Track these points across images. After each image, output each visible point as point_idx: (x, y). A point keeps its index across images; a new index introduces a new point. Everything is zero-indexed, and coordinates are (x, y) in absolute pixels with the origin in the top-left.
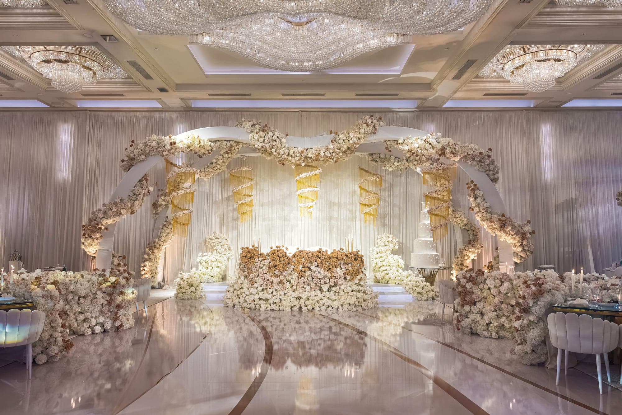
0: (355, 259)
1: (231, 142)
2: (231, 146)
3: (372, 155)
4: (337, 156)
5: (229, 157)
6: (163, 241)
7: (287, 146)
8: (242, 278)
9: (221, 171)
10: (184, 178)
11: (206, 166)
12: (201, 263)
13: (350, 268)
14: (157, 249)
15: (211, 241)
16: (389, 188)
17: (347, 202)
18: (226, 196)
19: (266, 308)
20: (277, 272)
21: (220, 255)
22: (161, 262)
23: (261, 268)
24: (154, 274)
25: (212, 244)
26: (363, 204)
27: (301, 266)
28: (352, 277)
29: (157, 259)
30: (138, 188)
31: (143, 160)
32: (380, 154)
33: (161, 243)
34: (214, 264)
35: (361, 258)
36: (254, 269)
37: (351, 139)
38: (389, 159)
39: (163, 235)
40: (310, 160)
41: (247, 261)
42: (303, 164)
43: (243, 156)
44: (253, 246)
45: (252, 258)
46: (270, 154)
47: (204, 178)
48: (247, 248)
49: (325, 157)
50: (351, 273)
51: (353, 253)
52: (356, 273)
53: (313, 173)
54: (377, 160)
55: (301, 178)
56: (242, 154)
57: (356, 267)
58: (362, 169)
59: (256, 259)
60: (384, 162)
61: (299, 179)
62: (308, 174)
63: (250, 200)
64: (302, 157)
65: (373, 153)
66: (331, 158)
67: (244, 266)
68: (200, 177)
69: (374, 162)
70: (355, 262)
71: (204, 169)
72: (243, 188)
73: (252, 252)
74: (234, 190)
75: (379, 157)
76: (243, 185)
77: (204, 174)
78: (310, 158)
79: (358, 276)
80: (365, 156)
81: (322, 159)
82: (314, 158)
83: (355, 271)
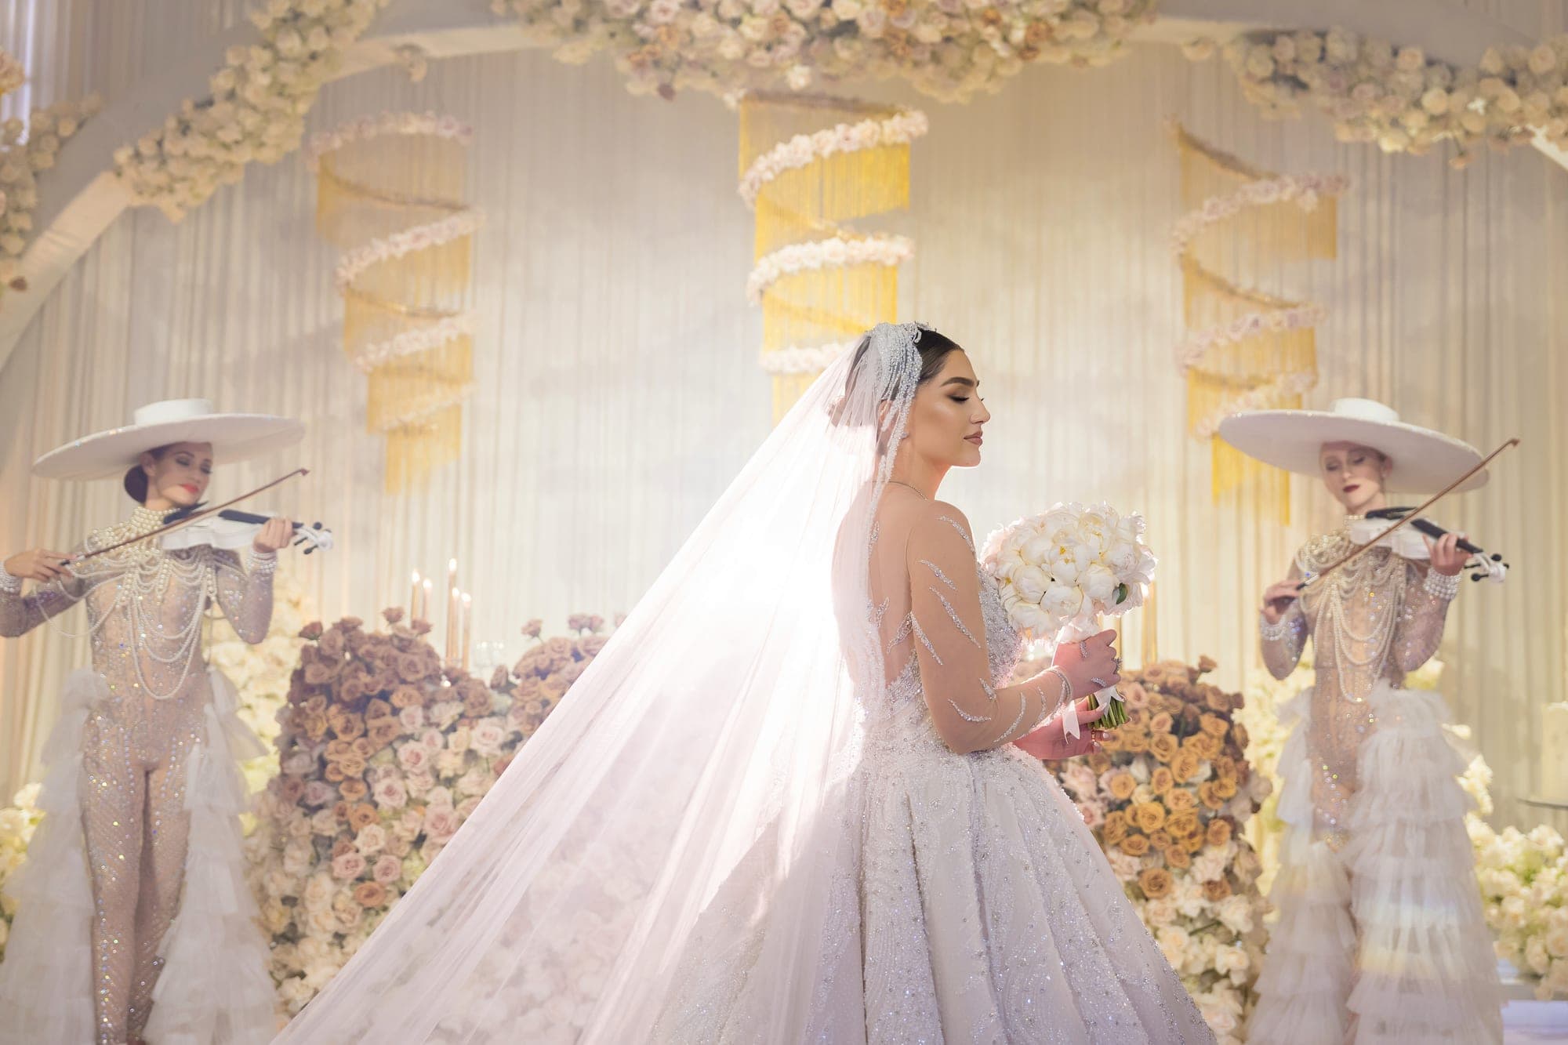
0: (1183, 728)
3: (1268, 39)
5: (313, 56)
8: (297, 858)
10: (29, 199)
11: (171, 123)
13: (1141, 797)
16: (1371, 283)
17: (1094, 372)
23: (449, 782)
26: (1203, 378)
28: (1153, 866)
32: (1322, 35)
35: (1224, 716)
36: (390, 791)
38: (1391, 69)
40: (849, 48)
41: (338, 723)
42: (799, 77)
43: (407, 54)
44: (393, 617)
45: (374, 701)
46: (579, 25)
47: (166, 202)
48: (347, 627)
49: (950, 15)
50: (1148, 837)
51: (1162, 677)
52: (1186, 833)
53: (864, 130)
54: (1304, 76)
55: (786, 170)
56: (400, 40)
57: (1188, 785)
58: (1198, 146)
59: (408, 716)
60: (1350, 89)
61: (769, 176)
62: (830, 139)
63: (449, 341)
64: (794, 19)
65: (1280, 27)
66: (992, 22)
67: (315, 766)
68: (138, 202)
69: (1285, 90)
70: (1180, 745)
71: (160, 143)
72: (400, 252)
73: (378, 663)
74: (342, 273)
75: (1317, 54)
76: (399, 238)
77: (161, 179)
78: (848, 29)
79: (1198, 860)
80: (1219, 51)
81: (929, 34)
82: (871, 29)
83: (1177, 823)
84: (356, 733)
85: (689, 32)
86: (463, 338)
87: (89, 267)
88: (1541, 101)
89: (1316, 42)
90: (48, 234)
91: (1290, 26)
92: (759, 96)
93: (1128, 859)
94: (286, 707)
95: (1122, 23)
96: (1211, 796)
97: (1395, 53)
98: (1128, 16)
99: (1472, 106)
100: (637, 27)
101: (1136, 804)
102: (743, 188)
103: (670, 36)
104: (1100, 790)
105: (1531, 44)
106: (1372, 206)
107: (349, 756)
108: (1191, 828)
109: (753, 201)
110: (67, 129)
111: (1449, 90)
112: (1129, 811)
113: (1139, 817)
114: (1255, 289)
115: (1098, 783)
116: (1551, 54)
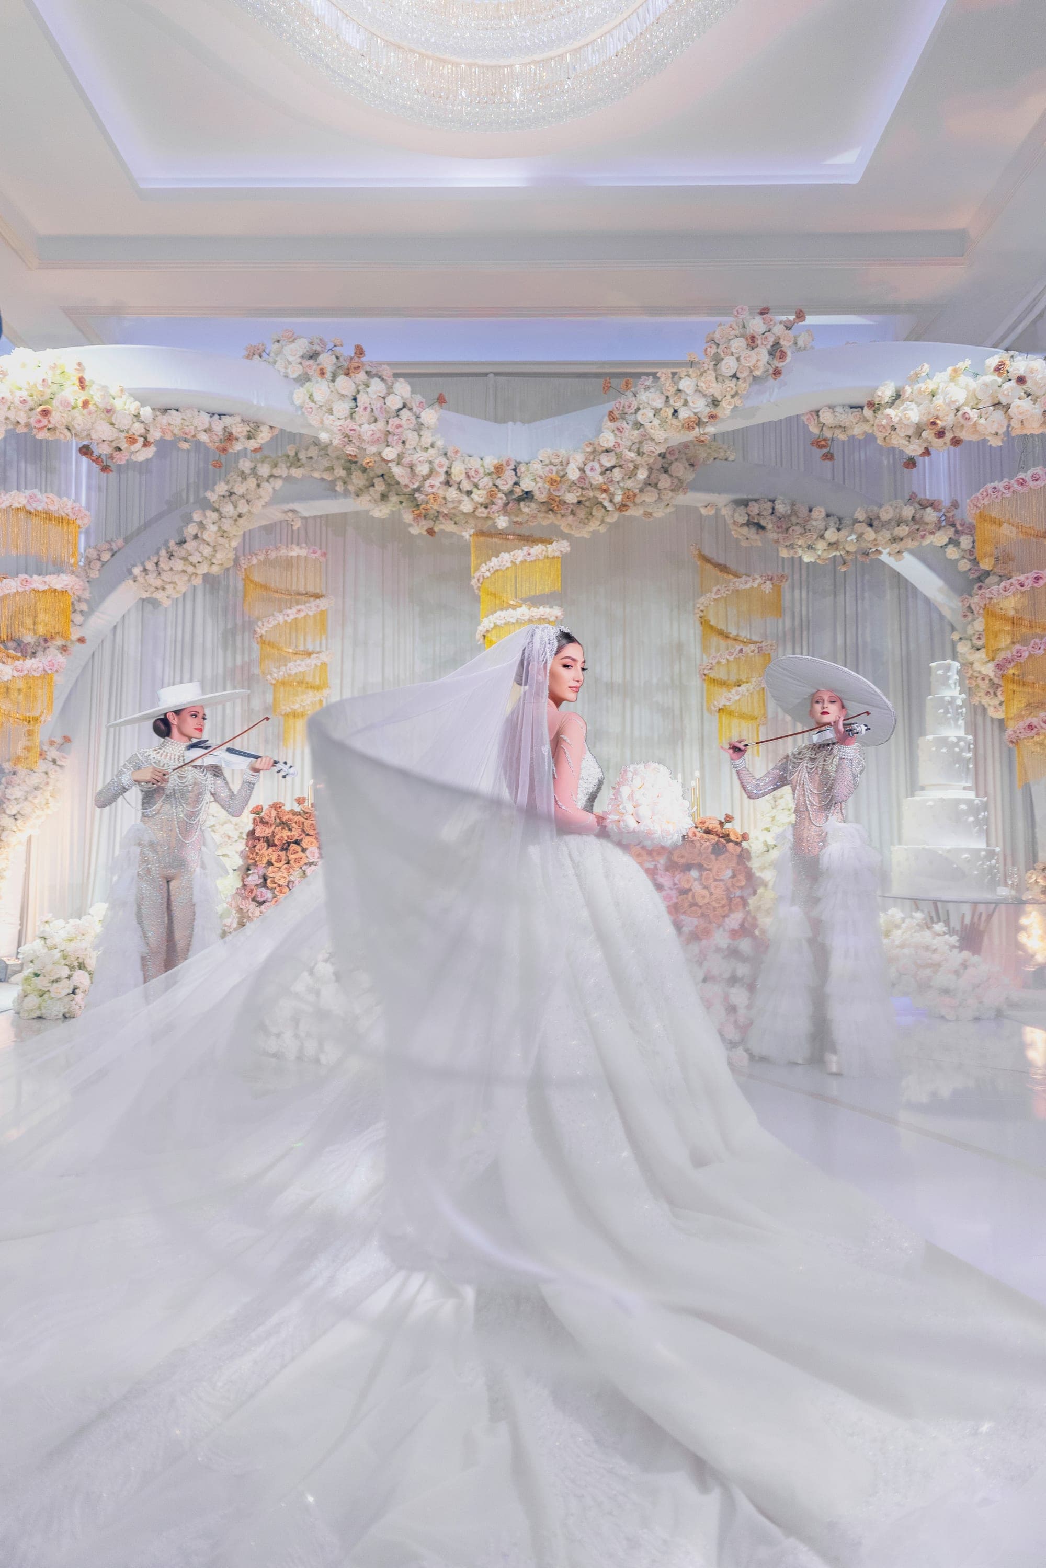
0: (718, 850)
1: (227, 420)
3: (745, 503)
4: (629, 484)
7: (440, 443)
11: (163, 553)
13: (697, 887)
16: (797, 633)
17: (655, 680)
26: (713, 681)
28: (704, 923)
32: (773, 501)
35: (741, 845)
37: (686, 403)
40: (529, 507)
41: (274, 858)
42: (502, 522)
43: (290, 514)
44: (300, 801)
45: (292, 845)
46: (384, 497)
47: (159, 595)
48: (276, 807)
49: (582, 488)
50: (700, 907)
51: (706, 825)
52: (720, 905)
53: (537, 550)
54: (763, 523)
55: (497, 571)
56: (286, 507)
57: (721, 880)
58: (708, 560)
59: (311, 852)
60: (787, 529)
61: (488, 574)
62: (520, 555)
63: (316, 665)
64: (499, 491)
65: (750, 497)
66: (605, 491)
67: (261, 881)
68: (145, 595)
69: (753, 530)
70: (717, 860)
71: (157, 564)
72: (289, 620)
73: (294, 825)
74: (258, 630)
75: (770, 511)
76: (289, 611)
77: (158, 583)
78: (528, 496)
79: (727, 920)
80: (718, 510)
81: (571, 498)
82: (541, 496)
83: (716, 900)
84: (283, 862)
85: (445, 498)
86: (324, 664)
87: (119, 631)
88: (886, 534)
89: (770, 504)
90: (97, 613)
91: (756, 497)
92: (481, 533)
93: (690, 919)
94: (245, 849)
95: (671, 494)
96: (733, 885)
97: (810, 510)
98: (672, 490)
99: (849, 539)
100: (417, 495)
101: (694, 890)
102: (474, 582)
103: (435, 500)
104: (675, 884)
105: (880, 506)
106: (797, 592)
107: (280, 874)
108: (723, 902)
109: (479, 588)
110: (106, 556)
111: (839, 530)
112: (690, 894)
113: (696, 897)
114: (738, 635)
115: (674, 881)
116: (891, 510)
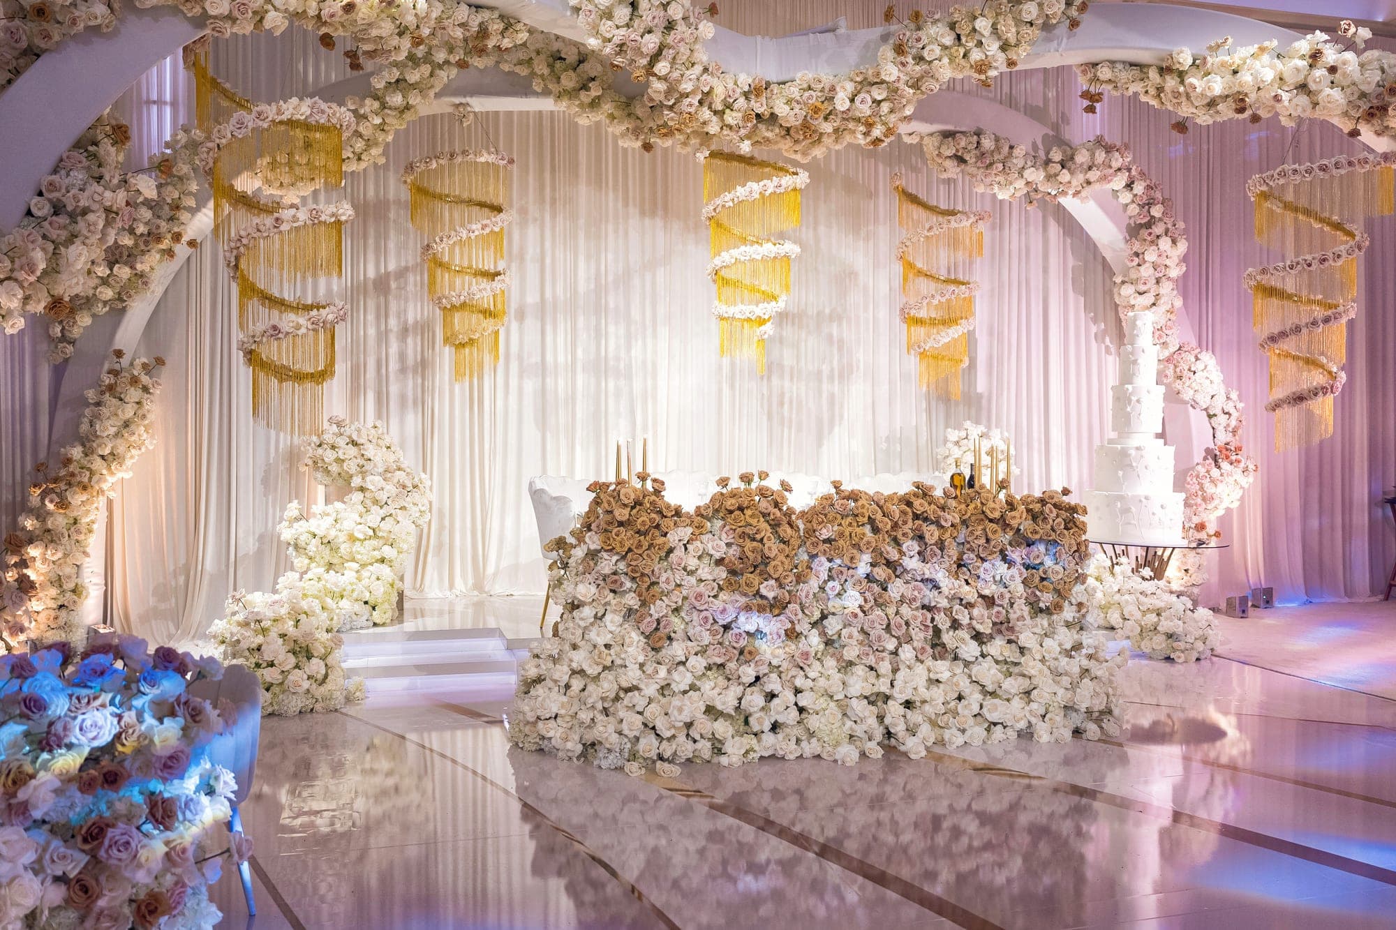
2: (483, 33)
3: (952, 135)
5: (408, 107)
6: (103, 457)
9: (363, 165)
12: (296, 547)
14: (85, 488)
15: (329, 456)
18: (371, 274)
19: (747, 752)
20: (769, 590)
21: (382, 512)
22: (95, 543)
23: (691, 573)
24: (68, 594)
25: (334, 468)
27: (867, 558)
29: (79, 532)
30: (78, 176)
31: (95, 30)
32: (978, 133)
33: (98, 464)
34: (364, 551)
36: (665, 581)
37: (980, 44)
38: (1008, 156)
39: (108, 428)
42: (744, 147)
43: (462, 109)
46: (596, 102)
54: (966, 157)
55: (742, 201)
60: (989, 166)
61: (731, 204)
62: (770, 184)
64: (755, 114)
69: (955, 164)
75: (975, 145)
80: (924, 139)
82: (794, 123)
85: (697, 118)
88: (1079, 177)
89: (975, 138)
92: (718, 156)
97: (1012, 147)
100: (667, 112)
102: (707, 210)
109: (711, 218)
